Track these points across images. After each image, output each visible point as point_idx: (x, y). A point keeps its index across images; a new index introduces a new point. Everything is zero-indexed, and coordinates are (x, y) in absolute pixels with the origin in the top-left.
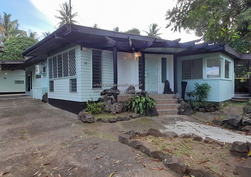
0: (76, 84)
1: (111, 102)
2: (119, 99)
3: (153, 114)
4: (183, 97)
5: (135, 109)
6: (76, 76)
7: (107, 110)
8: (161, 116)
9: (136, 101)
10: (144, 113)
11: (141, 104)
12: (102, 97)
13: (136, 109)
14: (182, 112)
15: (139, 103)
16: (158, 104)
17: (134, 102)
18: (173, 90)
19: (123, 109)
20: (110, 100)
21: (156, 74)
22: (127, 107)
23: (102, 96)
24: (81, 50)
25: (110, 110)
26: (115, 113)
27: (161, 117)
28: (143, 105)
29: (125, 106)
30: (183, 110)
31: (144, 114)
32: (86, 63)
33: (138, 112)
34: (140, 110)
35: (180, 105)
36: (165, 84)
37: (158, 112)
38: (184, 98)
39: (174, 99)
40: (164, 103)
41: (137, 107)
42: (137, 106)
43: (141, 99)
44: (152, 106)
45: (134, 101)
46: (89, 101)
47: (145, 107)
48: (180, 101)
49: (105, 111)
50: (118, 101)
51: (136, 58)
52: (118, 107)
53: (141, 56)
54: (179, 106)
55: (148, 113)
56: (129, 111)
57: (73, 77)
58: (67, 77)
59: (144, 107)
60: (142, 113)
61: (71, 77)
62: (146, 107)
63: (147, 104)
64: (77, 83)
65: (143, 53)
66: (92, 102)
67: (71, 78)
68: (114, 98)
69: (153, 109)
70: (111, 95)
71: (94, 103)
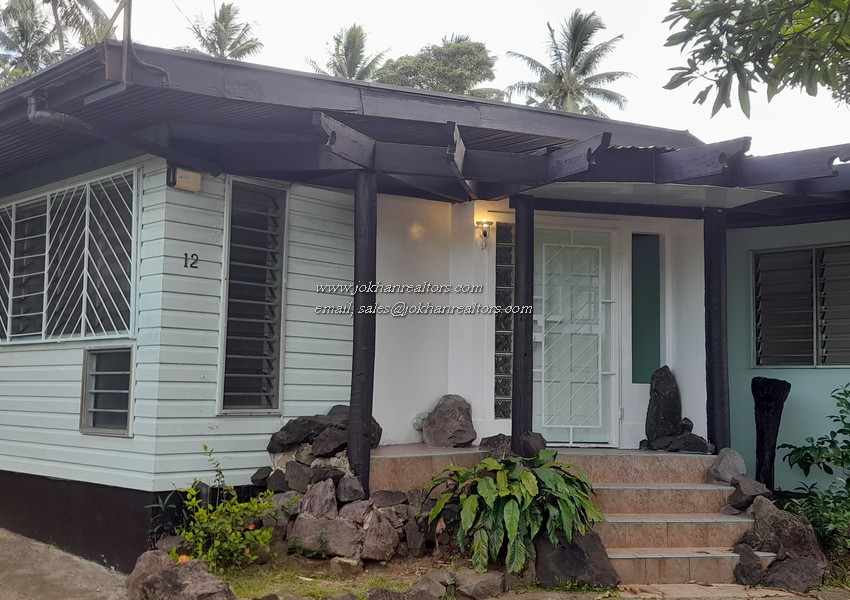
0: (125, 382)
1: (330, 495)
2: (379, 479)
3: (586, 577)
4: (764, 471)
5: (475, 544)
6: (129, 334)
7: (308, 542)
8: (633, 591)
9: (482, 490)
10: (532, 565)
11: (511, 515)
12: (278, 463)
13: (481, 539)
14: (760, 567)
15: (500, 502)
16: (612, 511)
17: (473, 499)
18: (700, 429)
19: (403, 539)
20: (330, 482)
21: (599, 330)
22: (425, 526)
23: (279, 457)
24: (171, 183)
25: (323, 542)
26: (353, 562)
27: (630, 596)
28: (523, 515)
29: (412, 521)
30: (766, 557)
31: (531, 575)
32: (191, 261)
33: (497, 562)
34: (504, 550)
35: (745, 521)
36: (653, 391)
37: (616, 566)
38: (769, 482)
39: (707, 482)
40: (648, 510)
41: (490, 532)
42: (489, 525)
43: (511, 481)
44: (581, 528)
45: (473, 489)
46: (199, 486)
47: (535, 531)
48: (750, 502)
49: (291, 551)
50: (372, 492)
51: (478, 234)
52: (376, 525)
53: (509, 218)
54: (740, 532)
55: (553, 567)
56: (437, 552)
57: (110, 340)
58: (71, 338)
59: (529, 529)
60: (517, 567)
61: (94, 336)
62: (543, 528)
63: (546, 515)
64: (137, 373)
65: (526, 207)
66: (216, 495)
67: (93, 346)
68: (349, 473)
69: (582, 545)
70: (332, 455)
71: (229, 497)
